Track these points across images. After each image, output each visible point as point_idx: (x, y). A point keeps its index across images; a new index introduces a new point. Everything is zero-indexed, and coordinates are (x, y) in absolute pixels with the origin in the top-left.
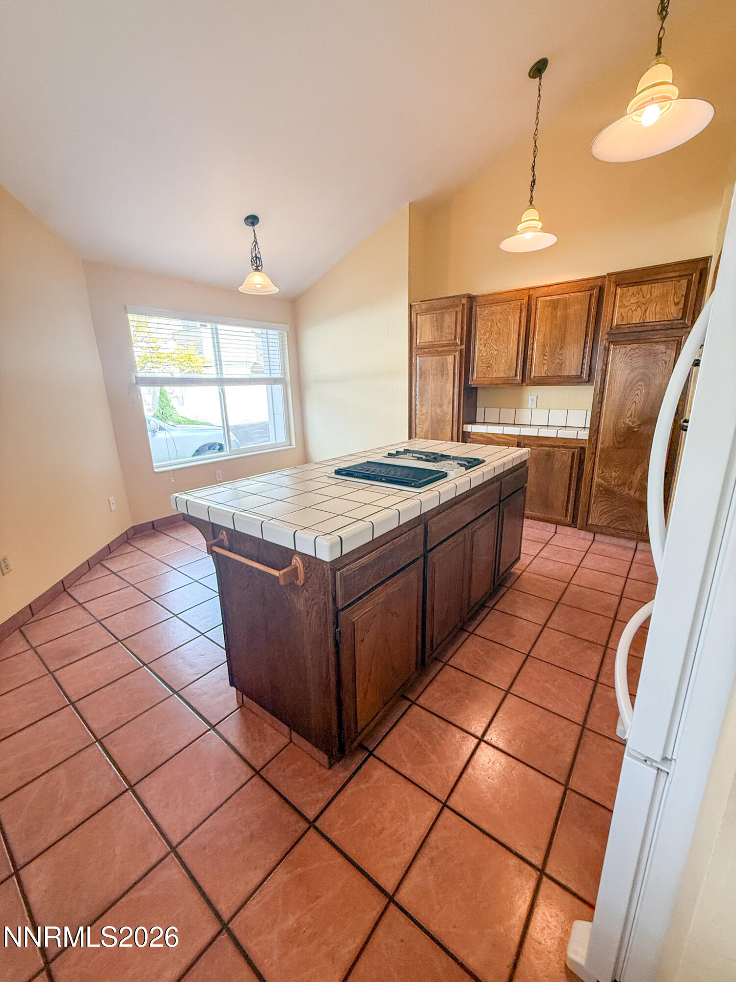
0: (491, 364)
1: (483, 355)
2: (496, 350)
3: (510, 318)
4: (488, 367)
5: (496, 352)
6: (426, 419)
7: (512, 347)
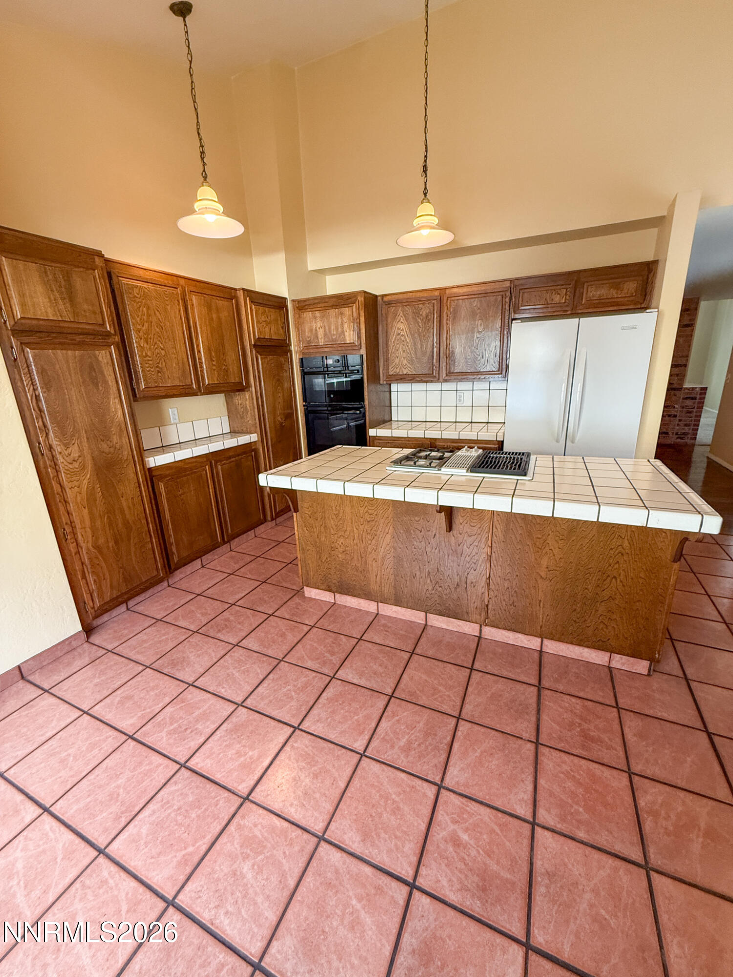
0: (161, 368)
1: (147, 355)
2: (162, 349)
3: (169, 307)
4: (159, 372)
5: (163, 352)
6: (83, 467)
7: (180, 347)
